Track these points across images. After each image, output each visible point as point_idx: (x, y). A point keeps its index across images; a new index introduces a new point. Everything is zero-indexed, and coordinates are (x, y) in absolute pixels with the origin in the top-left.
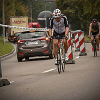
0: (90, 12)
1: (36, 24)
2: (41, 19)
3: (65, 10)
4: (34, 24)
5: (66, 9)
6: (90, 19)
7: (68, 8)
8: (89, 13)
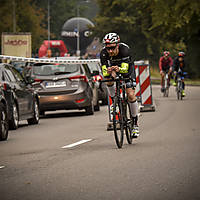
0: (166, 23)
1: (58, 43)
2: (69, 34)
3: (117, 18)
4: (54, 43)
5: (119, 16)
6: (164, 36)
7: (122, 13)
8: (163, 25)
